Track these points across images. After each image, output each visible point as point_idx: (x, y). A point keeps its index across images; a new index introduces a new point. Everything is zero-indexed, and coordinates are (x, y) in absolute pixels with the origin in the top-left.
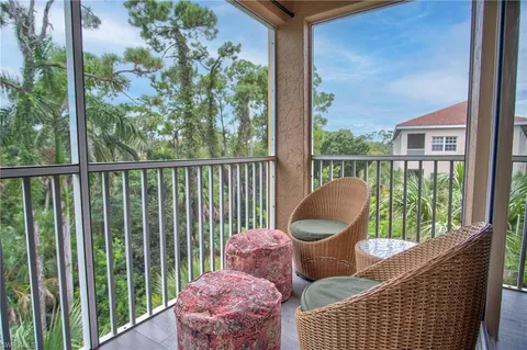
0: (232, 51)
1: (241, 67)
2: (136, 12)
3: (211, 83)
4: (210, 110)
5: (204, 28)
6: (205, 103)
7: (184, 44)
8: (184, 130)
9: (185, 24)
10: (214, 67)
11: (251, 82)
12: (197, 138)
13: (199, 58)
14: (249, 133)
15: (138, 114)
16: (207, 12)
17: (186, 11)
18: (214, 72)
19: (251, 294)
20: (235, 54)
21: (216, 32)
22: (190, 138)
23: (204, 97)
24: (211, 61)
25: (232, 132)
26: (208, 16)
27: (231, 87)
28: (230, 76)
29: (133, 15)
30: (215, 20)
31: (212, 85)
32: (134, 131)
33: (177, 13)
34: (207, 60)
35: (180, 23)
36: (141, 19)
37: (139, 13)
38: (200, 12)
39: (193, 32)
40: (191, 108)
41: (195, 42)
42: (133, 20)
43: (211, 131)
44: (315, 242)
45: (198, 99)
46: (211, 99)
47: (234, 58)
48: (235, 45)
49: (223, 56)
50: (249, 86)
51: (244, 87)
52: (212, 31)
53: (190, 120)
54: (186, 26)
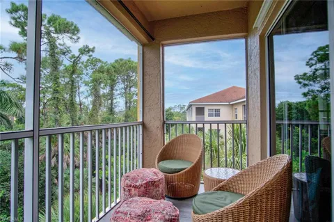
0: (88, 51)
1: (93, 62)
2: (16, 17)
3: (73, 71)
4: (72, 89)
5: (69, 35)
6: (67, 83)
7: (54, 43)
8: (51, 102)
9: (56, 30)
10: (76, 61)
11: (103, 72)
12: (62, 108)
13: (64, 53)
14: (100, 105)
15: (11, 89)
16: (72, 24)
17: (57, 22)
18: (75, 63)
19: (164, 210)
20: (91, 53)
21: (79, 38)
22: (57, 107)
23: (67, 80)
24: (73, 56)
25: (87, 104)
26: (73, 27)
27: (87, 75)
28: (86, 67)
29: (14, 18)
30: (78, 31)
31: (73, 72)
32: (11, 102)
33: (49, 22)
34: (70, 55)
35: (52, 29)
36: (20, 22)
37: (19, 18)
38: (67, 24)
39: (60, 36)
40: (58, 87)
41: (62, 43)
42: (13, 22)
43: (72, 103)
44: (176, 174)
45: (63, 81)
46: (73, 81)
47: (90, 56)
48: (91, 47)
49: (83, 54)
50: (101, 75)
51: (98, 75)
52: (75, 37)
53: (57, 95)
54: (56, 32)
